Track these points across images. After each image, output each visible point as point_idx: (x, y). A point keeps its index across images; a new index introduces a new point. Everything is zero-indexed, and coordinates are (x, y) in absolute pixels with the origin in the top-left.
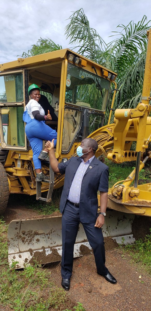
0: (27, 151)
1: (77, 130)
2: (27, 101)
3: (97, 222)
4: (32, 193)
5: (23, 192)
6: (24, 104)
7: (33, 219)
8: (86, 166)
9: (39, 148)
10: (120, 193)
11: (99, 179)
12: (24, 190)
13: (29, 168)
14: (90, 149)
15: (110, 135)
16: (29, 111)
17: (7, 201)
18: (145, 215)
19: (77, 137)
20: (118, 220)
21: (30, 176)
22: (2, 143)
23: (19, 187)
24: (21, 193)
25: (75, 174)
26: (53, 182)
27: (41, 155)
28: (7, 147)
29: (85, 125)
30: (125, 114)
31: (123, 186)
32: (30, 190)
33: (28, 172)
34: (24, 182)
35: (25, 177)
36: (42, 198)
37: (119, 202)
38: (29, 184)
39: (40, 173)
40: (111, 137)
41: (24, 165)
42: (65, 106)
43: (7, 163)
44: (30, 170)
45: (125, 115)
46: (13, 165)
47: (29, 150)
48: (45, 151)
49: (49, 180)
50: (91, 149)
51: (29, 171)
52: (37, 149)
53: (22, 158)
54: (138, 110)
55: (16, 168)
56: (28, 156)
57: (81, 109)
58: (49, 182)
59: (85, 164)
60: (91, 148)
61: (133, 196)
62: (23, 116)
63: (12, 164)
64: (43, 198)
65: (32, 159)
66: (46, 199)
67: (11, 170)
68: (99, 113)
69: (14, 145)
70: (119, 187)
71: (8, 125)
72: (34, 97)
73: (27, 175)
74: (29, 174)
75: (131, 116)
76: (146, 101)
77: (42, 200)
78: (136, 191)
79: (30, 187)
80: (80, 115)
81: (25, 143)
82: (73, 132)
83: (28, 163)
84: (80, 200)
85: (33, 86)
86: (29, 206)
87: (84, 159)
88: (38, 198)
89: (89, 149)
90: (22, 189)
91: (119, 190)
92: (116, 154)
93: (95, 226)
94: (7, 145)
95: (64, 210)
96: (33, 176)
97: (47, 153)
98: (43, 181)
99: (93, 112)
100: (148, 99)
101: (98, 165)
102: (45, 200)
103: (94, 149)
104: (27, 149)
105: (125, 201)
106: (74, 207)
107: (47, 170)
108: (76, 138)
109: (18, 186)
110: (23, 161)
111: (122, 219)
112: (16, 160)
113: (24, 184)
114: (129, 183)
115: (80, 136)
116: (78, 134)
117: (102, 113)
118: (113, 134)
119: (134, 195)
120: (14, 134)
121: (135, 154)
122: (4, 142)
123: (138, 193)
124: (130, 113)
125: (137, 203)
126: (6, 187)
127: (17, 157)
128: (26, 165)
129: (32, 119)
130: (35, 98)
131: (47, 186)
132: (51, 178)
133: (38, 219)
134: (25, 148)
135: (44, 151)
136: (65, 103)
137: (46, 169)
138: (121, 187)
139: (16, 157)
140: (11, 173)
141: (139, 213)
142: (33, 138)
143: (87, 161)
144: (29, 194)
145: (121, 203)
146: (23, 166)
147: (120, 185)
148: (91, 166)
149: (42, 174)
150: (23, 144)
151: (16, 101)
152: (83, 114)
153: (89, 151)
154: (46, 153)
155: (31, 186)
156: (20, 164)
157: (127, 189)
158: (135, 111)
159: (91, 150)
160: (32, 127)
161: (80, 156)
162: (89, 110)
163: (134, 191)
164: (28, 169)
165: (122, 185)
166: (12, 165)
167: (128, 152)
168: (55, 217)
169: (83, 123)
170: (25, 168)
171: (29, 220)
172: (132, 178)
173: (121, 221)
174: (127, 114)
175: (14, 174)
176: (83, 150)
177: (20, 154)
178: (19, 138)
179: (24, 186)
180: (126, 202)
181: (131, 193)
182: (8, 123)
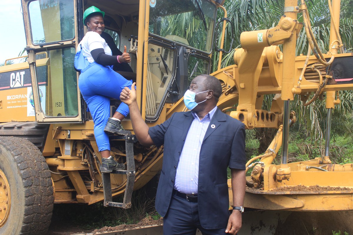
0: (82, 124)
1: (168, 82)
2: (81, 35)
3: (229, 225)
4: (93, 200)
5: (76, 200)
6: (76, 43)
7: (106, 232)
8: (204, 124)
9: (104, 113)
10: (258, 175)
11: (231, 147)
12: (79, 196)
13: (86, 155)
14: (209, 93)
15: (228, 85)
16: (85, 51)
17: (51, 214)
18: (304, 209)
19: (170, 93)
20: (251, 229)
21: (88, 170)
22: (38, 113)
23: (69, 192)
24: (73, 202)
25: (184, 141)
26: (132, 172)
27: (110, 125)
28: (46, 119)
29: (182, 73)
30: (258, 38)
31: (262, 164)
32: (89, 195)
33: (83, 163)
34: (78, 182)
35: (79, 171)
36: (115, 203)
37: (258, 191)
38: (86, 184)
39: (109, 158)
40: (230, 87)
41: (76, 150)
42: (149, 38)
43: (46, 150)
44: (87, 158)
45: (258, 40)
46: (58, 152)
47: (85, 122)
48: (116, 118)
49: (126, 169)
50: (211, 93)
51: (86, 160)
52: (101, 115)
53: (73, 138)
54: (280, 29)
55: (63, 157)
56: (83, 132)
57: (173, 46)
58: (125, 173)
59: (202, 121)
60: (210, 91)
61: (281, 179)
62: (76, 61)
63: (54, 150)
64: (117, 203)
65: (92, 136)
66: (122, 204)
67: (53, 161)
68: (202, 55)
69: (59, 115)
70: (257, 166)
71: (47, 85)
72: (93, 27)
73: (82, 168)
74: (86, 165)
75: (269, 41)
76: (292, 13)
77: (115, 206)
78: (285, 169)
79: (89, 191)
80: (172, 56)
81: (78, 109)
82: (162, 86)
83: (84, 146)
84: (200, 187)
85: (92, 9)
86: (88, 226)
87: (200, 113)
88: (107, 204)
89: (207, 94)
90: (74, 194)
91: (257, 171)
92: (244, 113)
93: (227, 231)
94: (46, 117)
95: (169, 209)
96: (93, 169)
97: (120, 121)
98: (114, 172)
99: (193, 52)
100: (295, 11)
101: (225, 121)
102: (120, 205)
103: (216, 93)
104: (82, 120)
105: (268, 188)
106: (186, 202)
107: (119, 156)
108: (168, 95)
109: (67, 190)
110: (75, 143)
111: (258, 228)
112: (63, 141)
113: (78, 185)
114: (270, 159)
115: (174, 92)
116: (170, 88)
117: (206, 56)
118: (235, 80)
119: (283, 176)
120: (59, 96)
121: (269, 116)
122: (42, 111)
123: (289, 173)
124: (268, 35)
125: (290, 190)
126: (48, 187)
127: (65, 135)
128: (80, 151)
129: (90, 63)
130: (95, 29)
131: (118, 186)
132: (130, 165)
133: (116, 231)
134: (79, 119)
135: (114, 118)
136: (149, 35)
137: (117, 154)
138: (259, 165)
139: (63, 136)
140: (53, 167)
141: (294, 207)
142: (93, 97)
143: (205, 115)
144: (86, 202)
145: (263, 192)
146: (74, 152)
147: (257, 164)
148: (214, 124)
149: (112, 159)
150: (74, 112)
151: (62, 39)
152: (178, 55)
153: (208, 98)
154: (117, 121)
155: (90, 189)
156: (69, 149)
157: (270, 169)
158: (276, 30)
159: (210, 96)
160: (91, 75)
161: (192, 107)
162: (188, 48)
163: (282, 170)
164: (84, 158)
165: (260, 162)
166: (55, 153)
167: (260, 111)
168: (146, 227)
169: (178, 70)
170: (78, 155)
171: (100, 233)
172: (274, 152)
173: (257, 230)
174: (262, 38)
175: (60, 168)
176: (196, 97)
177: (70, 130)
178: (67, 102)
179: (79, 189)
180: (270, 190)
181: (278, 173)
182: (47, 81)
